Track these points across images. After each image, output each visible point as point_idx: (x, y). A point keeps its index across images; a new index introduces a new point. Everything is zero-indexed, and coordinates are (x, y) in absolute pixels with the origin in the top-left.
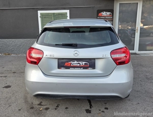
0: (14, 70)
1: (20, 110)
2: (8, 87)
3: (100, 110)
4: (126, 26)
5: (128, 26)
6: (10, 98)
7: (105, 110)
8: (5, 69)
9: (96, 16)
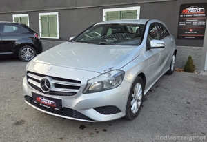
9: (178, 14)
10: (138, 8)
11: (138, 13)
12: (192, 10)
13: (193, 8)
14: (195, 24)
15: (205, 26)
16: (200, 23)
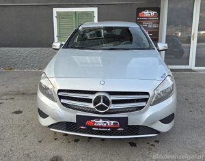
0: (22, 90)
1: (40, 142)
2: (19, 112)
3: (148, 143)
4: (174, 30)
5: (177, 30)
6: (24, 127)
7: (155, 144)
8: (9, 89)
9: (135, 16)
10: (95, 10)
11: (96, 14)
12: (147, 13)
13: (148, 12)
14: (150, 26)
15: (158, 28)
16: (155, 26)
